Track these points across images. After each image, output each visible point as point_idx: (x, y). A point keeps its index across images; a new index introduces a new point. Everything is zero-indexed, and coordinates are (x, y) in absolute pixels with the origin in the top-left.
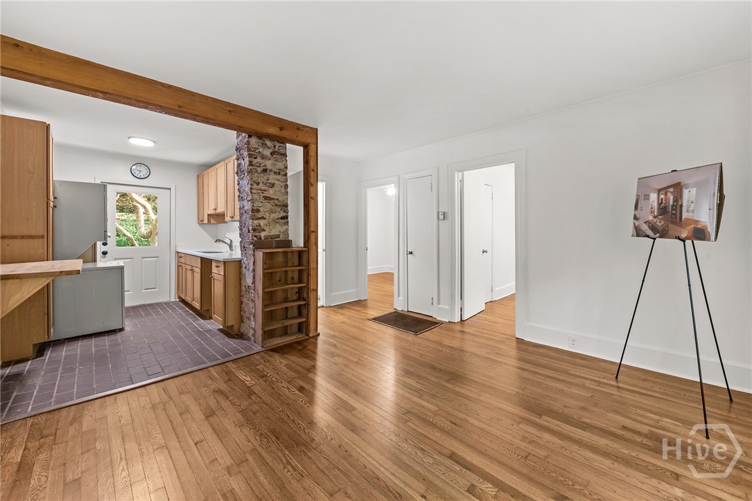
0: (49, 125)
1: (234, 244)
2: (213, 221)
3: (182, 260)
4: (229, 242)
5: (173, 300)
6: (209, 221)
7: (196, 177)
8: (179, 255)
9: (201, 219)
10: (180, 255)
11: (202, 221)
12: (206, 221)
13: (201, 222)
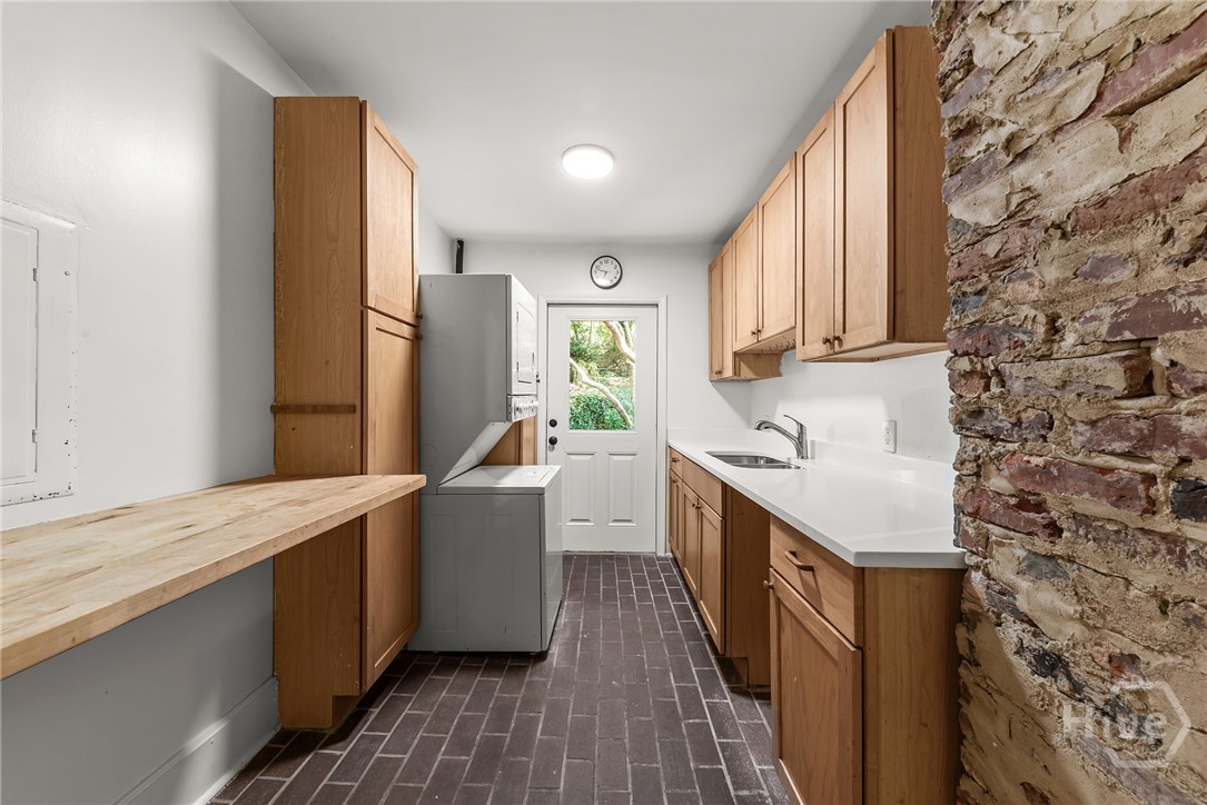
0: (365, 102)
1: (809, 437)
2: (746, 372)
3: (678, 467)
4: (794, 431)
5: (661, 553)
6: (736, 371)
7: (707, 268)
8: (674, 458)
9: (716, 369)
10: (675, 455)
11: (720, 372)
12: (728, 373)
13: (717, 378)
